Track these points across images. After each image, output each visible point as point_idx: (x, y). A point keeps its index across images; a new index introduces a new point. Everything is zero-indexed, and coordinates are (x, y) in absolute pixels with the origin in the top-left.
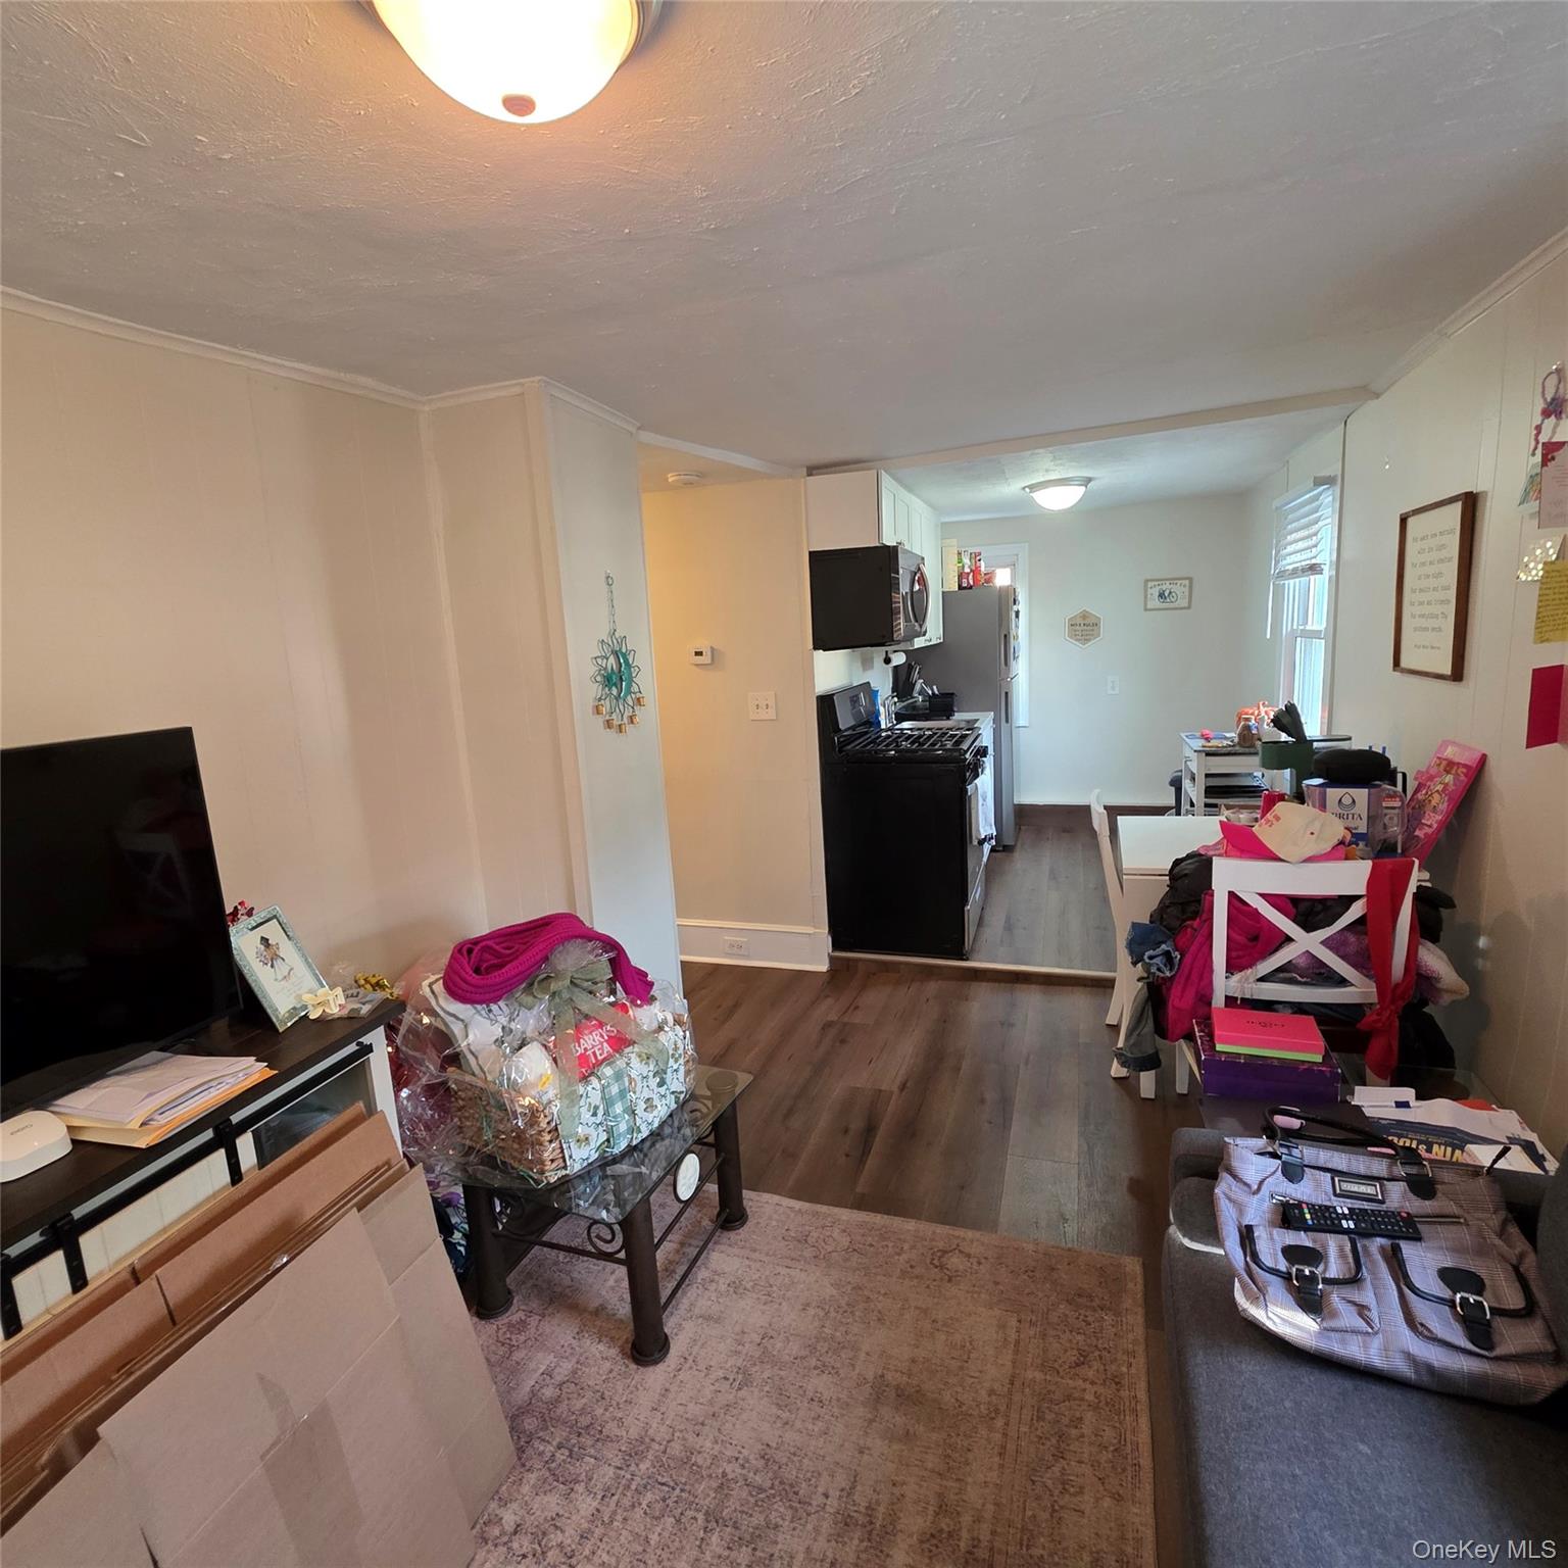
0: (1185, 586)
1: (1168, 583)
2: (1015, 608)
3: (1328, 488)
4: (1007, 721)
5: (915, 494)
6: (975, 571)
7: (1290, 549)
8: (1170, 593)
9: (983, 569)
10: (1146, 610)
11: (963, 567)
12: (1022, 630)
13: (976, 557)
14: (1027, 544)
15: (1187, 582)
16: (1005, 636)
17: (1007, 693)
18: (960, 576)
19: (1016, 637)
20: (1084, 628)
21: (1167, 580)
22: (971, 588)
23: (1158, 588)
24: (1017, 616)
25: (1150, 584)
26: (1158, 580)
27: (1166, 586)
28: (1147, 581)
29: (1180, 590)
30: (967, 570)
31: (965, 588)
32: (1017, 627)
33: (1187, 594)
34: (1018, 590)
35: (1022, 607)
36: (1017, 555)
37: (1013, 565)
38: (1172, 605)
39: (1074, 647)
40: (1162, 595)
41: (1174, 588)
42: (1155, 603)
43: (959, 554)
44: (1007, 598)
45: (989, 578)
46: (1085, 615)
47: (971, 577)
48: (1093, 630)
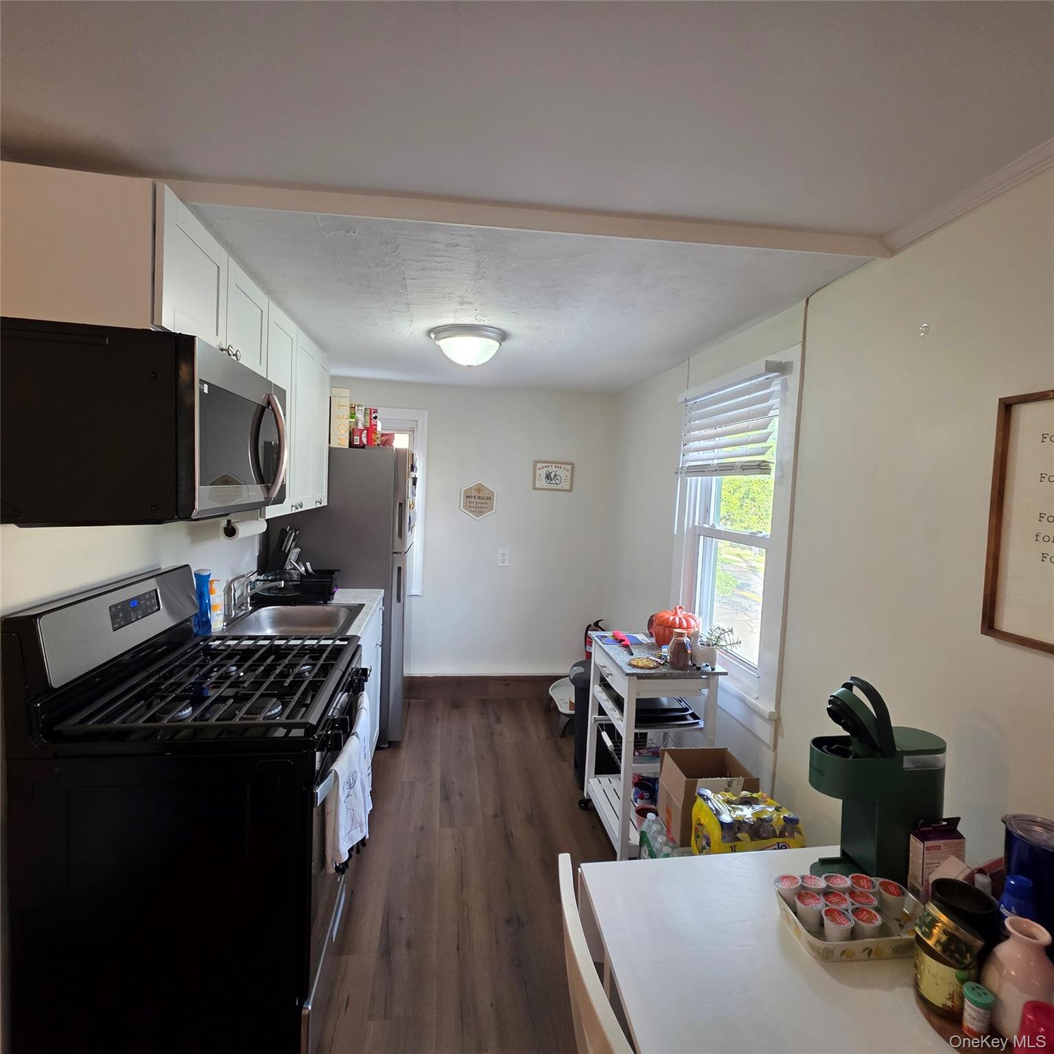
0: (568, 470)
1: (554, 465)
2: (413, 475)
3: (777, 377)
4: (399, 600)
5: (281, 305)
6: (371, 430)
7: (693, 445)
8: (555, 475)
9: (379, 428)
10: (534, 488)
11: (357, 423)
12: (418, 499)
13: (372, 414)
14: (426, 412)
15: (569, 467)
16: (401, 504)
17: (399, 569)
18: (352, 434)
19: (412, 506)
20: (478, 501)
21: (555, 463)
22: (363, 447)
23: (545, 470)
24: (414, 483)
25: (539, 465)
26: (545, 462)
27: (552, 469)
28: (536, 462)
29: (563, 473)
30: (360, 426)
31: (357, 447)
32: (414, 494)
33: (569, 477)
34: (416, 457)
35: (419, 474)
36: (417, 421)
37: (412, 432)
38: (555, 487)
39: (467, 517)
40: (548, 477)
41: (559, 472)
42: (542, 483)
43: (352, 408)
44: (403, 463)
45: (387, 441)
46: (480, 488)
47: (364, 435)
48: (487, 503)
